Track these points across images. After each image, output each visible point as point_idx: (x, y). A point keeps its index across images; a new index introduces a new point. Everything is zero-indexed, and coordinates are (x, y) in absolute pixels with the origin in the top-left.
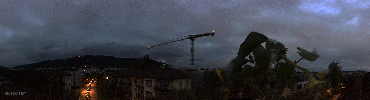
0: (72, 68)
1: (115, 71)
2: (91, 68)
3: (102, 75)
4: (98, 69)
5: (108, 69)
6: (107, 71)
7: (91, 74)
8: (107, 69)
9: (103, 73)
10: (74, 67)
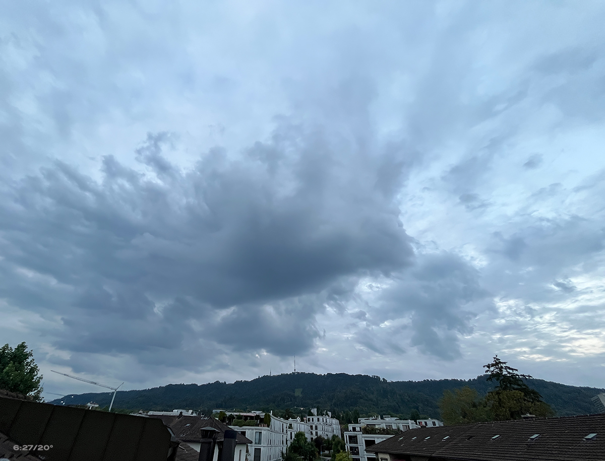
0: (253, 414)
1: (398, 432)
2: (311, 418)
3: (348, 446)
4: (335, 421)
5: (371, 421)
6: (366, 431)
7: (312, 438)
8: (364, 422)
9: (353, 439)
10: (258, 413)
